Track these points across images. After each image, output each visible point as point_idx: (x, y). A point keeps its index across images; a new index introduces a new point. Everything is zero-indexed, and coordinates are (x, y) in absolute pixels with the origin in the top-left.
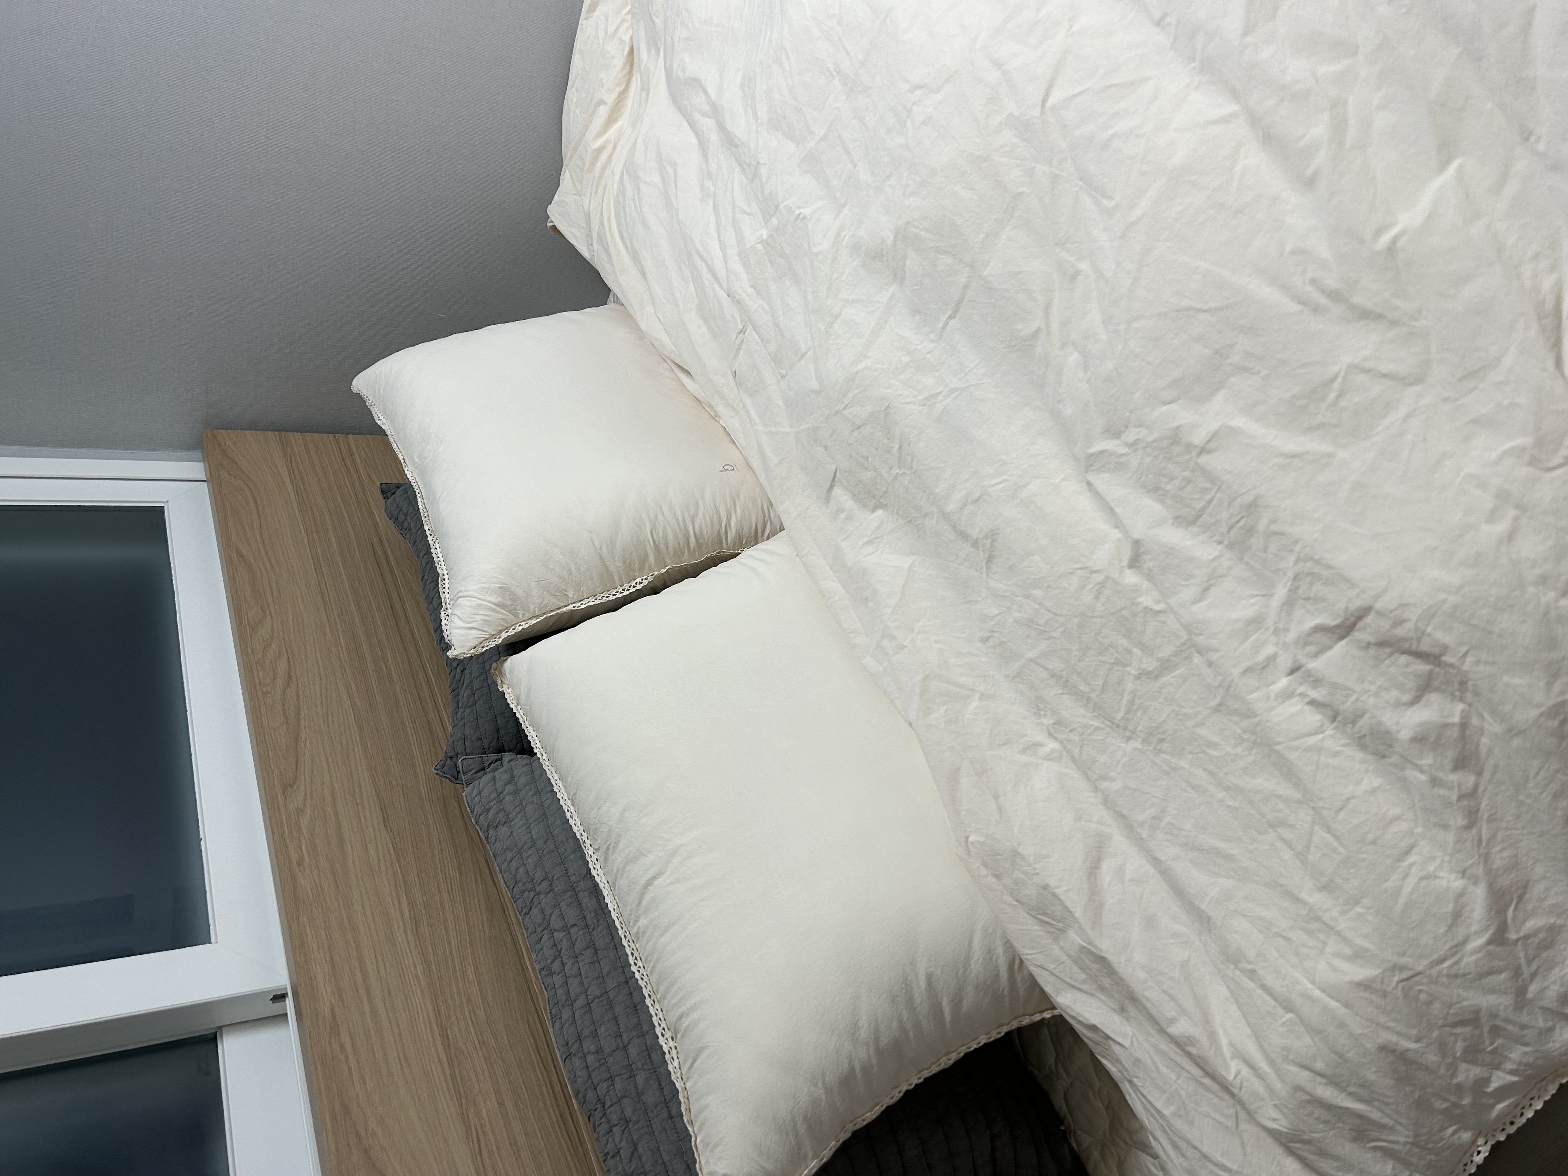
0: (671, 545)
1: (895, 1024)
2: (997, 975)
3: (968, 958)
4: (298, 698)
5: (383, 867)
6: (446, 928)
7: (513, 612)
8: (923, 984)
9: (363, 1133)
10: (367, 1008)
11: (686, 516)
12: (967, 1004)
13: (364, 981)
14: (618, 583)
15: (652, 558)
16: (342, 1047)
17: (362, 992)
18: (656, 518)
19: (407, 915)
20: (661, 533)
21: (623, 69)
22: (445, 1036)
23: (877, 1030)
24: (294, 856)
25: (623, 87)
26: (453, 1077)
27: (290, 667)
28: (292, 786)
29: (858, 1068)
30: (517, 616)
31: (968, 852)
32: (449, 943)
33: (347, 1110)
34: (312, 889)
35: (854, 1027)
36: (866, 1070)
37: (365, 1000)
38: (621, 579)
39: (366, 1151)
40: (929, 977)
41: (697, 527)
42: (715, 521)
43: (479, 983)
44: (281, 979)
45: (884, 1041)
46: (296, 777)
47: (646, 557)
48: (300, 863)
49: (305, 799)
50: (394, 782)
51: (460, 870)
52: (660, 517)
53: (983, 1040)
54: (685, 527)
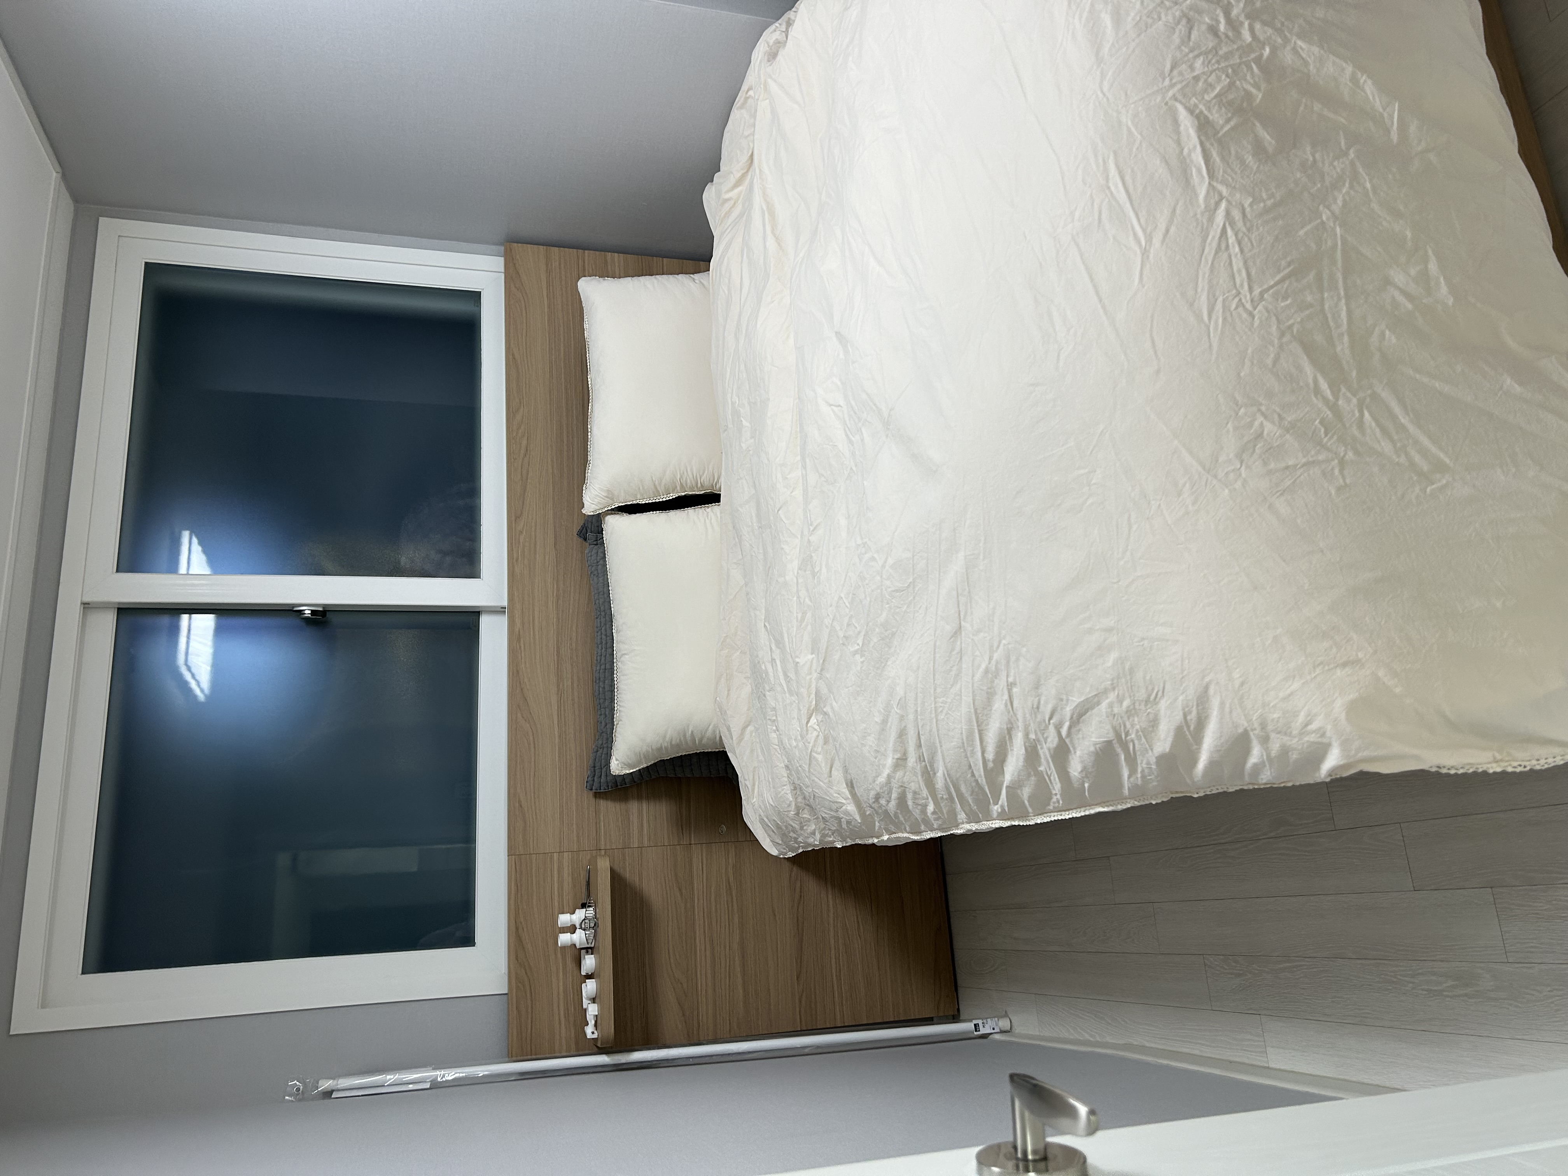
0: (688, 485)
1: (678, 741)
2: (716, 738)
3: (707, 730)
4: (529, 465)
5: (550, 568)
6: (569, 604)
7: (612, 499)
8: (690, 732)
9: (522, 682)
10: (532, 633)
11: (698, 475)
12: (704, 741)
13: (533, 621)
14: (661, 494)
15: (678, 488)
16: (520, 647)
17: (531, 626)
18: (683, 473)
19: (555, 595)
20: (684, 480)
21: (747, 162)
22: (558, 652)
23: (672, 740)
24: (515, 555)
25: (745, 171)
26: (558, 668)
27: (528, 443)
28: (519, 518)
29: (663, 748)
30: (613, 500)
31: (715, 702)
32: (569, 612)
33: (518, 672)
34: (520, 574)
35: (665, 737)
36: (666, 748)
37: (532, 630)
38: (663, 493)
39: (522, 689)
40: (692, 732)
41: (702, 480)
42: (712, 479)
43: (577, 631)
44: (505, 603)
45: (673, 743)
46: (522, 513)
47: (676, 487)
48: (517, 560)
49: (524, 526)
50: (563, 523)
51: (581, 576)
52: (685, 473)
53: (710, 750)
54: (697, 479)
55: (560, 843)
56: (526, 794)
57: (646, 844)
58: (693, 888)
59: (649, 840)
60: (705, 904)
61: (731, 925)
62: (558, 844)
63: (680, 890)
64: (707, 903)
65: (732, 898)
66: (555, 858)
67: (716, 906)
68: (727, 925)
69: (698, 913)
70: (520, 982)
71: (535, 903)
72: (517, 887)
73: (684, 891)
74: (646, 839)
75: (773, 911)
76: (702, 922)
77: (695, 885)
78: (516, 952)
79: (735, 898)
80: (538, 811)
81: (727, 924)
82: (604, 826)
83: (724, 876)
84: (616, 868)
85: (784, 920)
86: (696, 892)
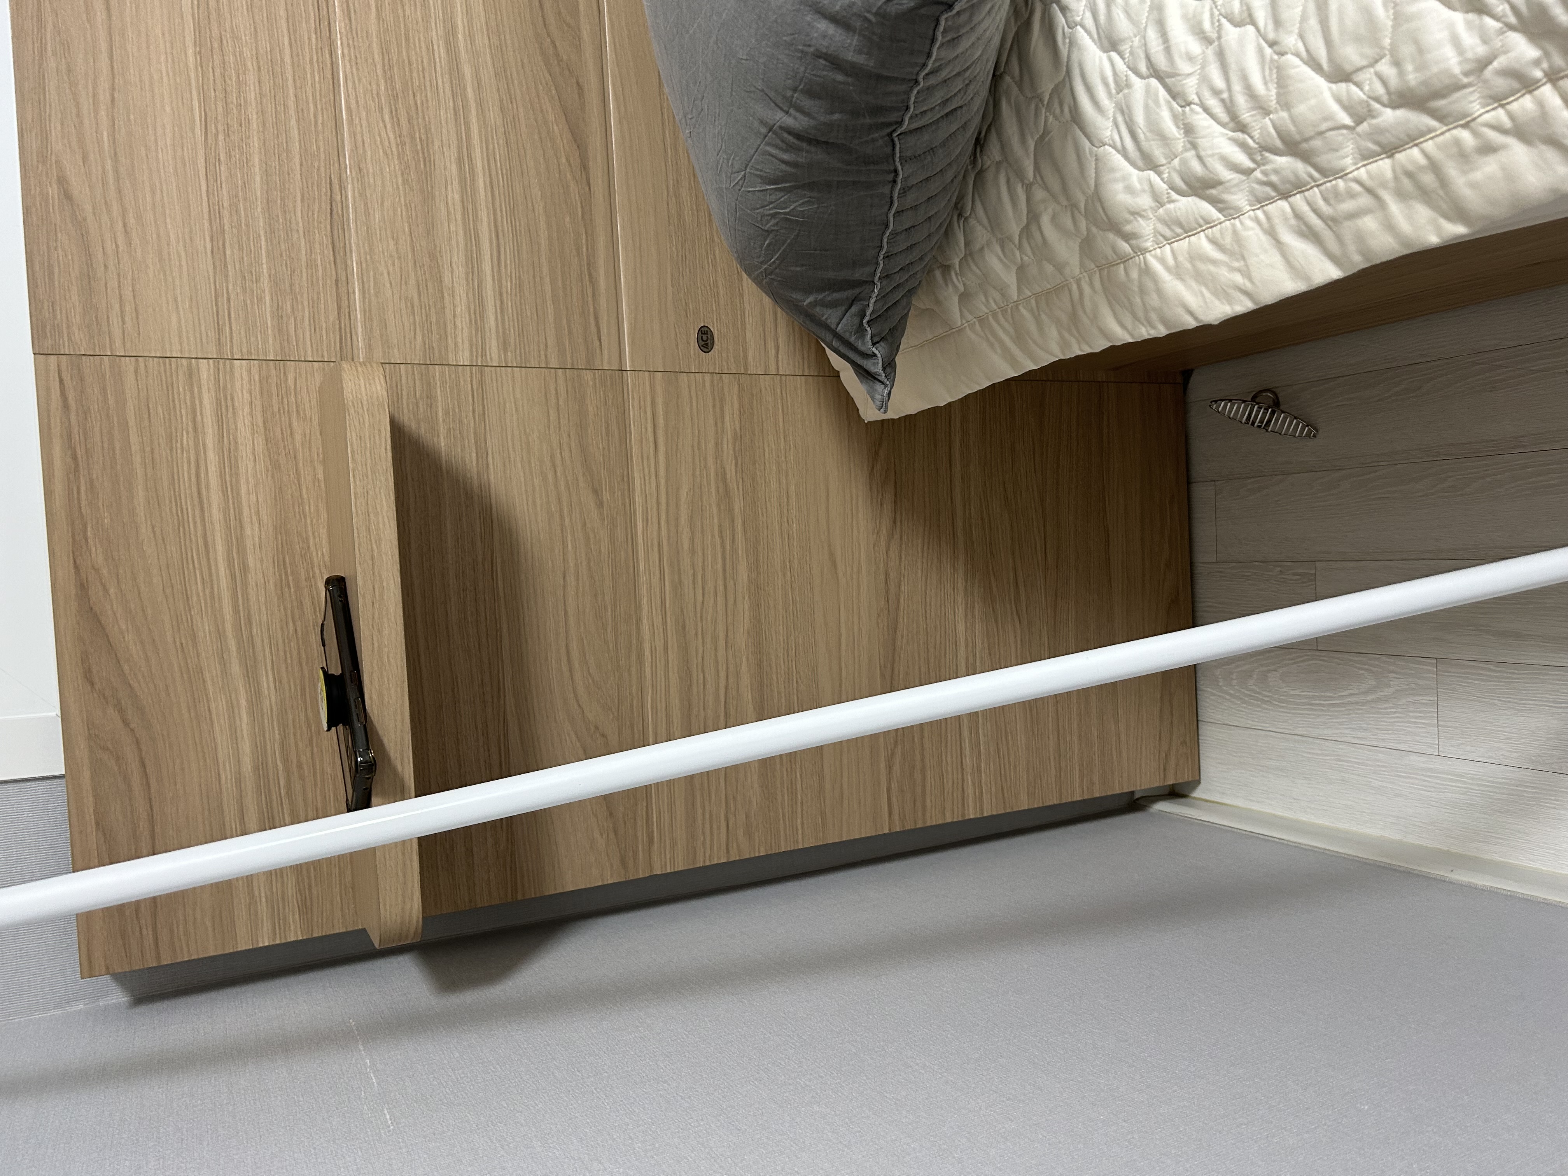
55: (220, 331)
56: (85, 158)
57: (494, 355)
58: (630, 490)
59: (504, 346)
60: (664, 533)
61: (730, 584)
62: (212, 334)
63: (596, 492)
64: (668, 530)
65: (733, 521)
66: (204, 375)
67: (692, 540)
68: (721, 588)
69: (647, 553)
70: (105, 749)
71: (141, 512)
72: (75, 458)
73: (606, 496)
74: (494, 343)
75: (831, 554)
76: (656, 580)
77: (637, 482)
78: (85, 658)
79: (739, 523)
80: (132, 221)
81: (720, 583)
82: (363, 291)
83: (711, 461)
84: (407, 419)
85: (855, 576)
86: (638, 500)
